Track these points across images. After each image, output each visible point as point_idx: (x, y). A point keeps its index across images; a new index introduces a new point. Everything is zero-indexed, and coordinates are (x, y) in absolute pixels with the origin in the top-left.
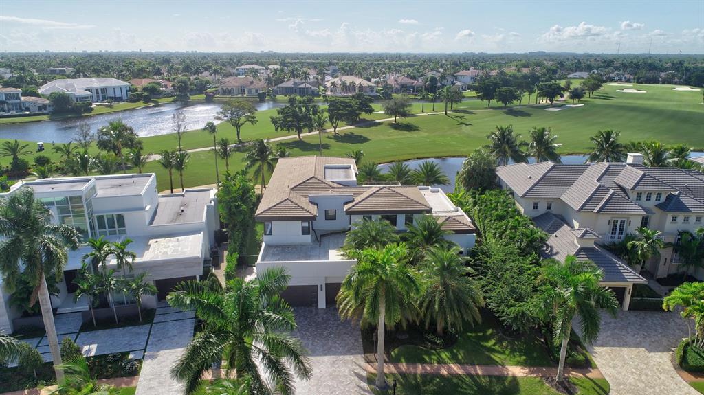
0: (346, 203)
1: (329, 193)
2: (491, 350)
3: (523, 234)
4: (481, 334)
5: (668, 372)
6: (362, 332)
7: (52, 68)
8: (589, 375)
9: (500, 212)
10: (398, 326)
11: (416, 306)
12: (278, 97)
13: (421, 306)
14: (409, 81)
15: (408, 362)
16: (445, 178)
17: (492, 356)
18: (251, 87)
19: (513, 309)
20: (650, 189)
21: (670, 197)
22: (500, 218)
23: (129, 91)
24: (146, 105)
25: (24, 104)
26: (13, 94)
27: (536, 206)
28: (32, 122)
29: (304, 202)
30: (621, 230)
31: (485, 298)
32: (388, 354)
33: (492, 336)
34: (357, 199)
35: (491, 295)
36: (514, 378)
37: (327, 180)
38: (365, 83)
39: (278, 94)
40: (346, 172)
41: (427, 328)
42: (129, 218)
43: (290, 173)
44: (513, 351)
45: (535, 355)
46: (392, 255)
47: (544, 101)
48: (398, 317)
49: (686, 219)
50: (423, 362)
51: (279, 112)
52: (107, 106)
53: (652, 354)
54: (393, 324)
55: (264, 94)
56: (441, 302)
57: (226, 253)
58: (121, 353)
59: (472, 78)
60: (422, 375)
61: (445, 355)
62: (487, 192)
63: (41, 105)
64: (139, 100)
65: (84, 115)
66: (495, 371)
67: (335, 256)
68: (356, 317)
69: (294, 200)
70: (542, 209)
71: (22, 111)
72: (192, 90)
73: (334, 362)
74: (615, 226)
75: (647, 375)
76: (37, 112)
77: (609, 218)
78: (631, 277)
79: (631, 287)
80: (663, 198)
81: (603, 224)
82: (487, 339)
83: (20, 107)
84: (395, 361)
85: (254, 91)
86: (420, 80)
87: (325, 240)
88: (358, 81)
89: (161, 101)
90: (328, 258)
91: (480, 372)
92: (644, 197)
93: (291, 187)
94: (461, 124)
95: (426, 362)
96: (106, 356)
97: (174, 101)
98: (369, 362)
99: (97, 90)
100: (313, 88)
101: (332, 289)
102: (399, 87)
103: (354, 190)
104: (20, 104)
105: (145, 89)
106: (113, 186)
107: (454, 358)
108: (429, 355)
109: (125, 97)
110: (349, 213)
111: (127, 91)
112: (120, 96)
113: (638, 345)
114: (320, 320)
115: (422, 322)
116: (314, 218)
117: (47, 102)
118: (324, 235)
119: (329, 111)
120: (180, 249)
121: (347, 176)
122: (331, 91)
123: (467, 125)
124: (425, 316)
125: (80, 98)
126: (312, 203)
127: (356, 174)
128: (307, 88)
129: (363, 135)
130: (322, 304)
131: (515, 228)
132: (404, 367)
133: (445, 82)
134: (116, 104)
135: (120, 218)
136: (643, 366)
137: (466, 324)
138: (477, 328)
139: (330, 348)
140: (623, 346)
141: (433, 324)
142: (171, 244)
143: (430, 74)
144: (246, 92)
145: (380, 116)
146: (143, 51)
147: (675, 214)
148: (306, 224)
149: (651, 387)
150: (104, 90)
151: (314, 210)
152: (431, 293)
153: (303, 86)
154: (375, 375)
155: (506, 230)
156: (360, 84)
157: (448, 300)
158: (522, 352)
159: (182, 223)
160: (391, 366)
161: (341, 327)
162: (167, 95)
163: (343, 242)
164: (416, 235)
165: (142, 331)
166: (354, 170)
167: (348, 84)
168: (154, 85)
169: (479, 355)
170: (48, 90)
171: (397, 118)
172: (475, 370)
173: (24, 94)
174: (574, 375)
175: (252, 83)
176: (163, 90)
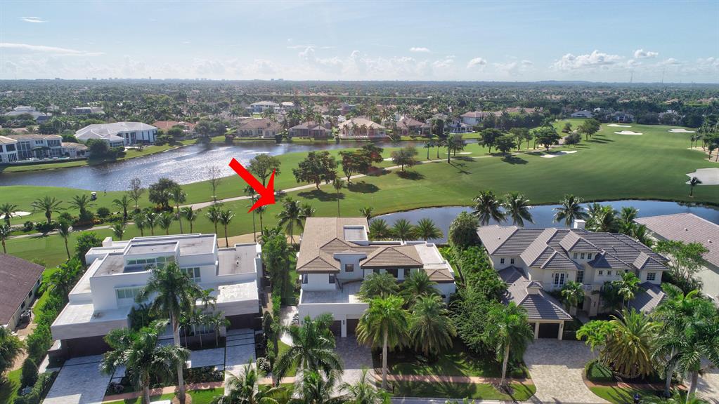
0: (361, 260)
1: (349, 251)
2: (461, 367)
3: (488, 284)
4: (455, 356)
5: (577, 381)
6: (372, 353)
7: (78, 108)
8: (524, 383)
9: (476, 266)
10: (397, 348)
11: (409, 335)
12: (294, 139)
13: (412, 335)
14: (417, 123)
15: (403, 374)
16: (440, 233)
17: (461, 370)
18: (268, 129)
19: (475, 338)
20: (582, 251)
21: (598, 256)
22: (476, 270)
23: (156, 134)
24: (172, 148)
25: (64, 149)
26: (55, 141)
27: (502, 261)
28: (72, 167)
29: (329, 258)
30: (562, 280)
31: (458, 330)
32: (391, 369)
33: (463, 357)
34: (369, 257)
35: (462, 328)
36: (474, 384)
37: (347, 241)
38: (376, 126)
39: (293, 136)
40: (360, 232)
41: (416, 350)
42: (202, 269)
43: (317, 233)
44: (476, 367)
45: (490, 370)
46: (392, 302)
47: (542, 147)
48: (396, 343)
49: (609, 273)
50: (414, 374)
51: (300, 166)
52: (138, 150)
53: (571, 370)
54: (393, 346)
55: (281, 136)
56: (425, 332)
57: (269, 295)
58: (210, 367)
59: (477, 120)
60: (413, 382)
61: (429, 369)
62: (469, 248)
63: (79, 150)
64: (164, 143)
65: (118, 159)
66: (462, 380)
67: (353, 299)
68: (369, 343)
69: (323, 257)
70: (508, 263)
71: (62, 156)
72: (213, 131)
73: (354, 373)
74: (557, 278)
75: (563, 383)
76: (76, 158)
77: (552, 272)
78: (562, 315)
79: (563, 323)
80: (593, 257)
81: (548, 276)
82: (459, 359)
83: (60, 153)
84: (395, 373)
85: (271, 134)
86: (428, 122)
87: (345, 286)
88: (369, 123)
89: (185, 143)
90: (348, 301)
91: (451, 380)
92: (579, 256)
93: (319, 247)
94: (462, 172)
95: (415, 374)
96: (200, 368)
97: (197, 143)
98: (378, 373)
99: (127, 134)
100: (326, 130)
101: (352, 324)
102: (407, 129)
103: (366, 249)
104: (60, 149)
105: (170, 133)
106: (189, 245)
107: (435, 372)
108: (418, 369)
109: (152, 140)
110: (363, 267)
111: (154, 134)
112: (148, 139)
113: (562, 364)
114: (343, 345)
115: (413, 347)
116: (338, 272)
117: (86, 148)
118: (345, 283)
119: (343, 163)
120: (242, 293)
121: (361, 236)
122: (344, 133)
123: (466, 173)
124: (415, 342)
125: (114, 143)
126: (336, 259)
127: (368, 233)
128: (321, 131)
129: (373, 184)
130: (344, 334)
131: (483, 279)
132: (400, 377)
133: (451, 124)
134: (145, 147)
135: (197, 270)
136: (562, 377)
137: (442, 348)
138: (451, 351)
139: (351, 364)
140: (552, 364)
141: (420, 348)
142: (235, 290)
143: (436, 117)
144: (264, 133)
145: (388, 164)
146: (152, 78)
147: (601, 269)
148: (332, 275)
149: (563, 390)
150: (133, 134)
151: (338, 266)
152: (419, 326)
153: (317, 128)
154: (381, 381)
155: (478, 280)
156: (370, 127)
157: (431, 332)
158: (481, 368)
159: (239, 274)
160: (392, 376)
161: (357, 351)
162: (190, 138)
163: (359, 290)
164: (411, 285)
165: (219, 352)
166: (366, 230)
167: (360, 127)
168: (178, 128)
169: (453, 369)
170: (84, 136)
171: (404, 166)
172: (449, 379)
173: (64, 140)
174: (514, 383)
175: (269, 125)
176: (186, 133)
